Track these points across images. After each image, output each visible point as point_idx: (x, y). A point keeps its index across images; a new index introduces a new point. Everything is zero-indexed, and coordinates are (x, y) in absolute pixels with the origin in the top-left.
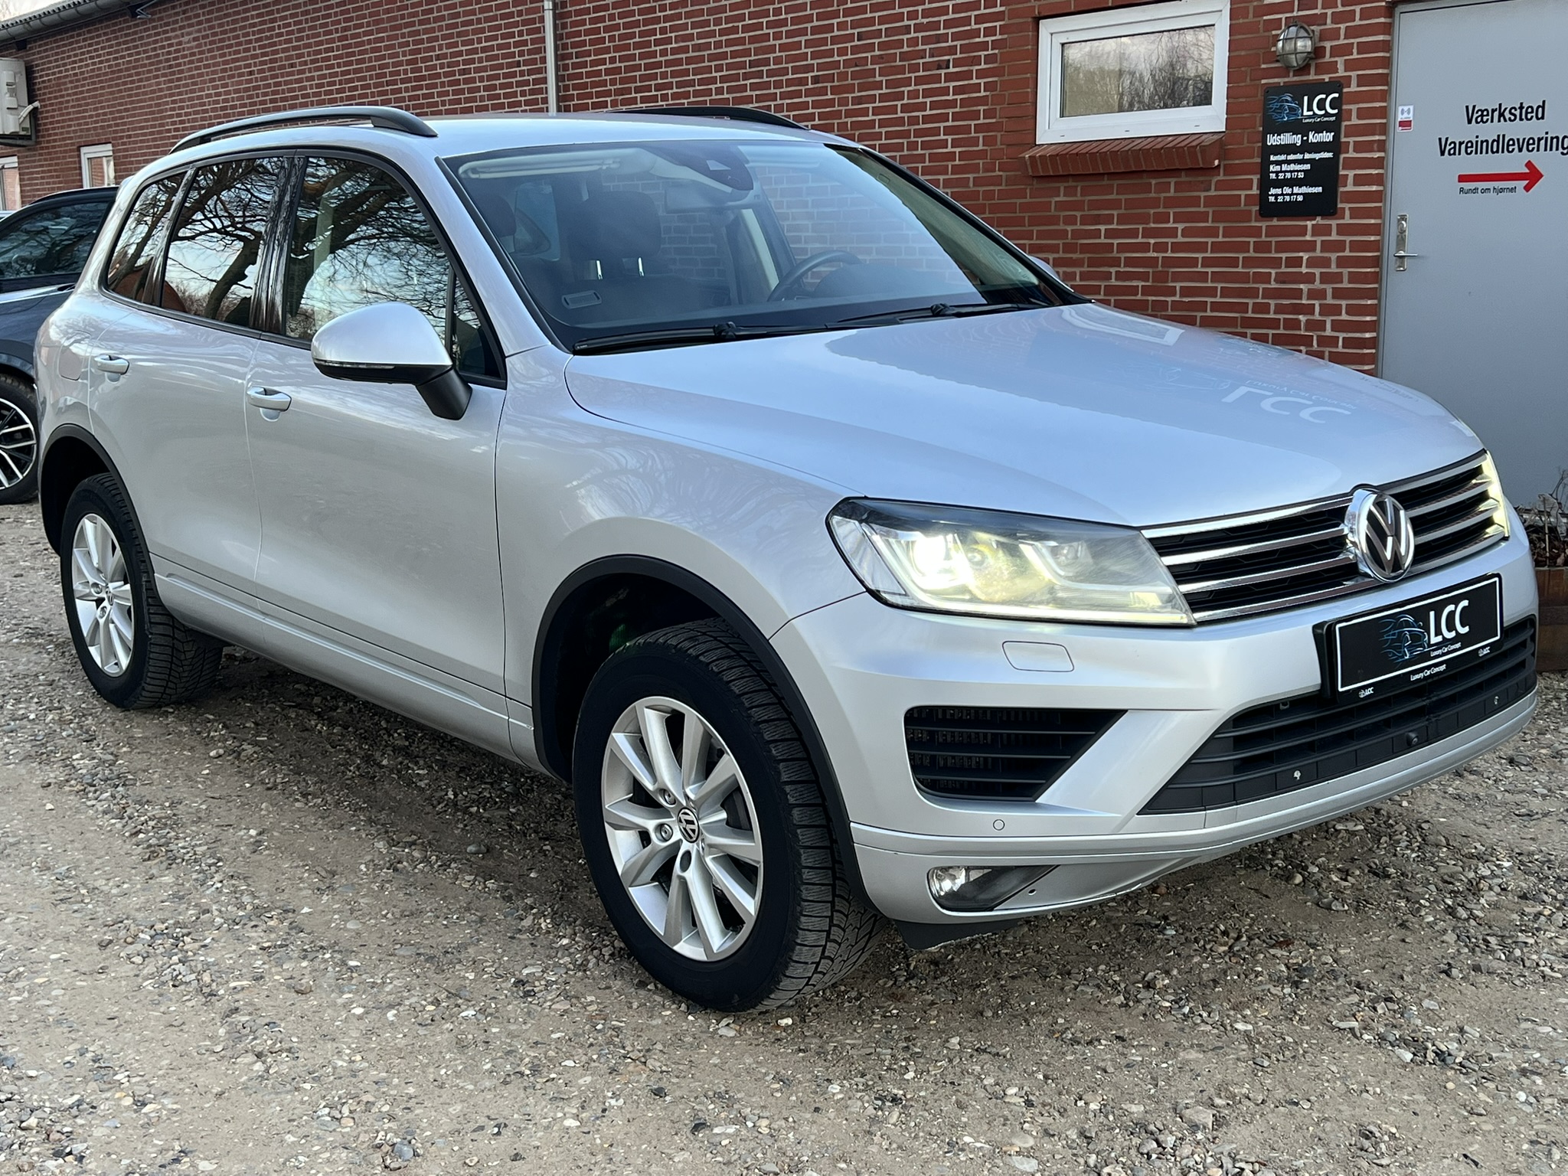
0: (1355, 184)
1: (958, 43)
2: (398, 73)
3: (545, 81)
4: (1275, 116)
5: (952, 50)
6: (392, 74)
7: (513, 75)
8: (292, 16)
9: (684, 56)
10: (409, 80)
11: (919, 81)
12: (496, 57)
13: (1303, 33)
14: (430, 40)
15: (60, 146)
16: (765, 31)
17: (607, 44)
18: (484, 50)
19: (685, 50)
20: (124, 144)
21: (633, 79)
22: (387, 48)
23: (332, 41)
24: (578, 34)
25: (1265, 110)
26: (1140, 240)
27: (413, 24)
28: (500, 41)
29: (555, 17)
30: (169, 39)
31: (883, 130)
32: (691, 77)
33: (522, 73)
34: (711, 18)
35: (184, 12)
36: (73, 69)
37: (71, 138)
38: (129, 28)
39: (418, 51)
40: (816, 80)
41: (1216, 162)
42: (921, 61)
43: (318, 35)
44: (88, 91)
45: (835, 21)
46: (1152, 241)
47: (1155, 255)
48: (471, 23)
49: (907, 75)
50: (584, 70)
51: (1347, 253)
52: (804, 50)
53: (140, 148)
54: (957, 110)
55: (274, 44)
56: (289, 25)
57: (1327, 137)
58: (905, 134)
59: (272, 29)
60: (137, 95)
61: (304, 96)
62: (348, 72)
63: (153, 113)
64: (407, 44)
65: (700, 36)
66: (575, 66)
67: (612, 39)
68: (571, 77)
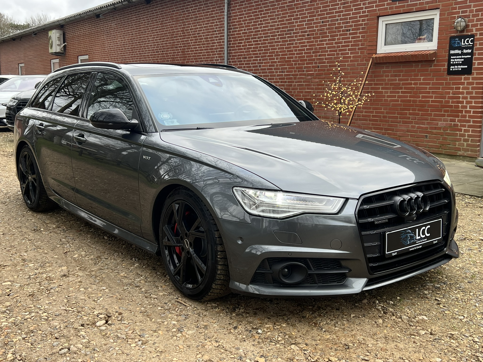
0: (478, 65)
1: (353, 24)
2: (178, 34)
3: (223, 36)
4: (453, 45)
5: (351, 26)
6: (176, 34)
7: (214, 34)
8: (146, 17)
9: (267, 28)
10: (181, 36)
11: (341, 35)
12: (209, 29)
13: (463, 20)
14: (188, 24)
15: (72, 56)
16: (293, 21)
17: (243, 25)
18: (205, 27)
19: (267, 26)
20: (92, 55)
21: (251, 35)
22: (175, 27)
23: (158, 25)
24: (235, 22)
25: (450, 43)
26: (409, 82)
27: (183, 20)
28: (210, 25)
29: (228, 17)
30: (108, 24)
31: (329, 50)
32: (269, 35)
33: (216, 34)
34: (276, 17)
35: (113, 16)
36: (78, 33)
37: (76, 53)
38: (95, 21)
39: (185, 28)
40: (308, 35)
41: (434, 59)
42: (342, 29)
43: (154, 23)
44: (82, 40)
45: (315, 18)
46: (413, 82)
47: (414, 86)
48: (201, 19)
49: (337, 33)
50: (236, 33)
51: (475, 86)
52: (305, 26)
53: (97, 56)
54: (352, 43)
55: (140, 26)
56: (145, 20)
57: (469, 51)
58: (336, 51)
59: (140, 21)
60: (97, 41)
61: (149, 41)
62: (163, 34)
63: (101, 46)
64: (181, 25)
65: (272, 22)
66: (233, 32)
67: (245, 24)
68: (232, 35)
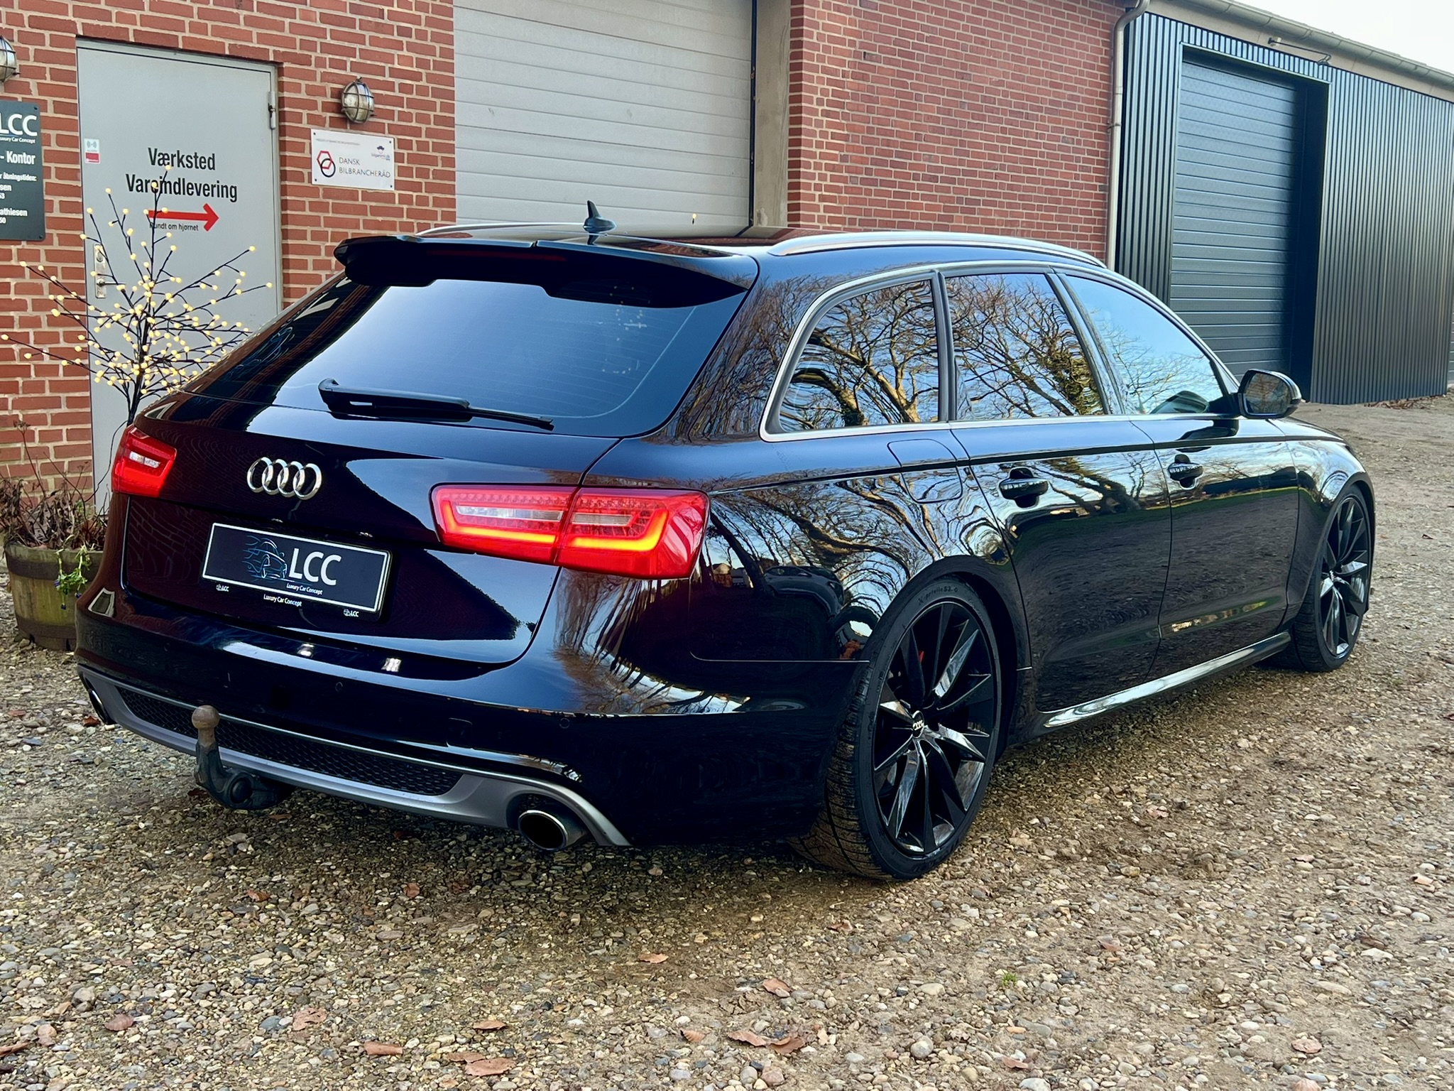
0: (59, 211)
13: (8, 46)
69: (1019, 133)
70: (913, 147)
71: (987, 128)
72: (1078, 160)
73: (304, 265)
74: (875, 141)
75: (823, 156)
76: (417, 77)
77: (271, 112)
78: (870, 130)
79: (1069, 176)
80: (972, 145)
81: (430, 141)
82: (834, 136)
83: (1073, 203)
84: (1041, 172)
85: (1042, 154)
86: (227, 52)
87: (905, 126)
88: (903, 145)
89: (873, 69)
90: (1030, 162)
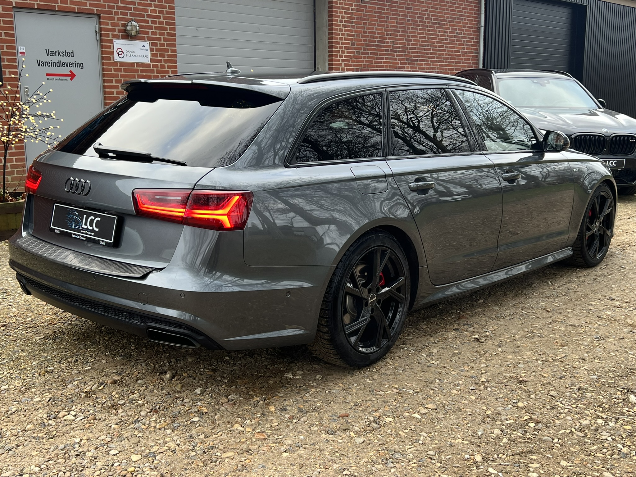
0: (9, 74)
69: (436, 31)
70: (385, 38)
71: (420, 30)
72: (464, 41)
73: (112, 93)
74: (368, 37)
75: (343, 43)
76: (159, 17)
77: (96, 34)
78: (365, 32)
79: (460, 48)
80: (413, 37)
81: (165, 43)
82: (348, 35)
83: (462, 59)
84: (446, 47)
85: (447, 40)
86: (77, 11)
87: (382, 30)
88: (381, 38)
89: (366, 7)
90: (441, 43)
